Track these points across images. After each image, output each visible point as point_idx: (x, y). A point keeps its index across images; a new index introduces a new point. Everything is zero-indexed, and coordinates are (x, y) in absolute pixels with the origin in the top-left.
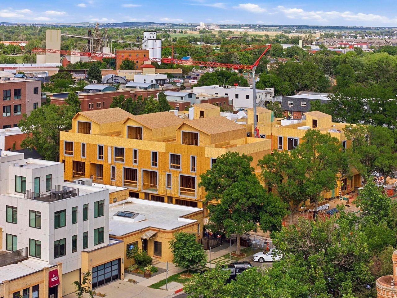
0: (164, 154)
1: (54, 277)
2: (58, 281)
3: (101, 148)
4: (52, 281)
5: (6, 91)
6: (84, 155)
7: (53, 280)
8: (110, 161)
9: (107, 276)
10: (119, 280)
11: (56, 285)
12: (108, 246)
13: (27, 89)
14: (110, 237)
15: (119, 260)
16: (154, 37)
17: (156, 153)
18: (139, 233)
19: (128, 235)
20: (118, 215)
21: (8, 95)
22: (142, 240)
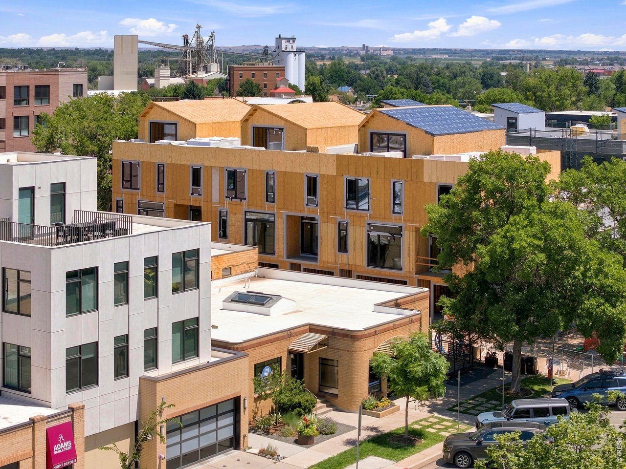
0: (331, 179)
1: (62, 442)
2: (71, 454)
3: (196, 173)
4: (55, 453)
5: (20, 87)
6: (161, 190)
7: (57, 449)
8: (216, 196)
9: (205, 442)
10: (235, 452)
11: (66, 464)
12: (209, 366)
13: (59, 86)
14: (212, 345)
15: (237, 401)
16: (292, 48)
17: (315, 179)
18: (283, 338)
19: (258, 341)
20: (232, 301)
21: (24, 96)
22: (292, 356)
